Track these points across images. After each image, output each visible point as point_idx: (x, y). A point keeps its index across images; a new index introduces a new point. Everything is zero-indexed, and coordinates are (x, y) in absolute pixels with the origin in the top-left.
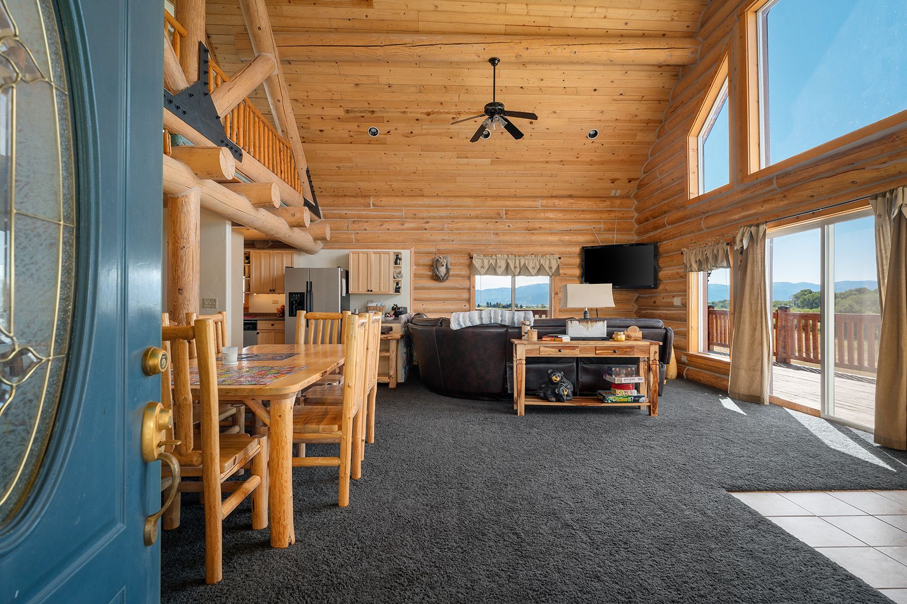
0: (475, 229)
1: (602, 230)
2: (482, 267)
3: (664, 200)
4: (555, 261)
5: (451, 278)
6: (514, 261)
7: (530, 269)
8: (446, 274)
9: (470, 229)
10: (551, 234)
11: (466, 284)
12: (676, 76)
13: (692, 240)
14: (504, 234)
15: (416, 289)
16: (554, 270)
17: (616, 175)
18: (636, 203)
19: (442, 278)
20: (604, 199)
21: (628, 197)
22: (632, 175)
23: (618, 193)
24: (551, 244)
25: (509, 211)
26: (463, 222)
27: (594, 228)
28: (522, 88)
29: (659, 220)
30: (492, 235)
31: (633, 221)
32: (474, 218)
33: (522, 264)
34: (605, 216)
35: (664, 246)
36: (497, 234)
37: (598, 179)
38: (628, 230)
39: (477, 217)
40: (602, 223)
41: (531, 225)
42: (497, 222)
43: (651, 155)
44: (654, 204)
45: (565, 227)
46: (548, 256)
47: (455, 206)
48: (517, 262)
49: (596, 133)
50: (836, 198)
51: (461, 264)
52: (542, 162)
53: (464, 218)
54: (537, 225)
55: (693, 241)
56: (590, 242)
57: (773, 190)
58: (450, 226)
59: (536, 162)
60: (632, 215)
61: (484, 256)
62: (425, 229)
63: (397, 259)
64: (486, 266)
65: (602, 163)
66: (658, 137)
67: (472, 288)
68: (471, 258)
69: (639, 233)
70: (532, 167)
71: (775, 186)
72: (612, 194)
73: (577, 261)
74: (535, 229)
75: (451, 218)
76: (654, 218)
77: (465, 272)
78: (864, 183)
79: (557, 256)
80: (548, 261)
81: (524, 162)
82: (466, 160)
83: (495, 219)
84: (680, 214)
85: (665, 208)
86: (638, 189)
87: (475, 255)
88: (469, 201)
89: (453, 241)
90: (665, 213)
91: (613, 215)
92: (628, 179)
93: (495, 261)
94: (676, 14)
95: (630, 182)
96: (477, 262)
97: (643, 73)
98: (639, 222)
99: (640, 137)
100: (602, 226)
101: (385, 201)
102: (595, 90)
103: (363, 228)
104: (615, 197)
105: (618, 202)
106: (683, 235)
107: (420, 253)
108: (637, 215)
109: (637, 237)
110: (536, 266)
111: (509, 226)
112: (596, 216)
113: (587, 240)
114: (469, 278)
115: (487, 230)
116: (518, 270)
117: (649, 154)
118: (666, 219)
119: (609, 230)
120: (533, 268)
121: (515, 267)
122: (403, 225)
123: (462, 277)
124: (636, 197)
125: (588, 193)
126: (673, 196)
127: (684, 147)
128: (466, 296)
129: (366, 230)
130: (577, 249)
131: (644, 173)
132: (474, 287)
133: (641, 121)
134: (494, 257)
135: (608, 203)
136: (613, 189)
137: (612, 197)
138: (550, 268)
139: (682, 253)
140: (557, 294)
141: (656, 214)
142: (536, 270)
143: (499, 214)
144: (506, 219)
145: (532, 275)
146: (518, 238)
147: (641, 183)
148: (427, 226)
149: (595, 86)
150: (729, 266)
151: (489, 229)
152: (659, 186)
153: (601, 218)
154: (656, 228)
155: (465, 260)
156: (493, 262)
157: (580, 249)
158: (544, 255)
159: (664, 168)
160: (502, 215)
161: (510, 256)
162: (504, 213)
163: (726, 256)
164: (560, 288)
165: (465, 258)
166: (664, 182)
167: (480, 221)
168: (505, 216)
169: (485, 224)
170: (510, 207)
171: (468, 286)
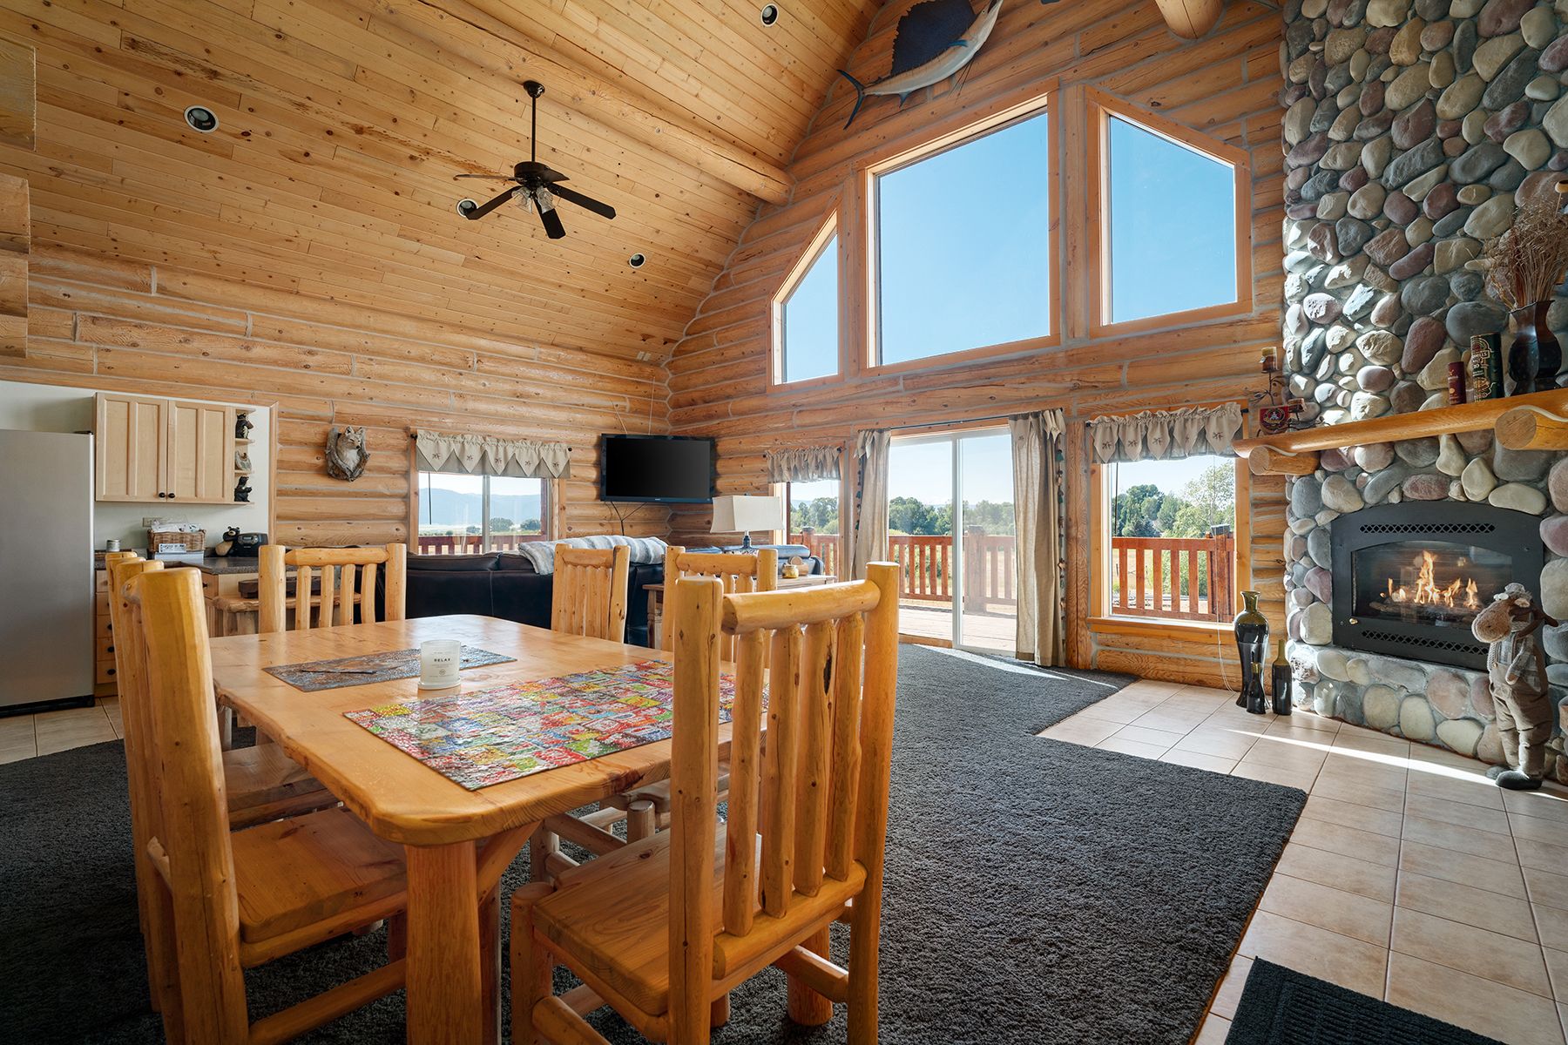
0: (417, 381)
1: (627, 410)
2: (436, 456)
3: (726, 379)
4: (563, 454)
5: (366, 474)
6: (494, 448)
7: (524, 466)
8: (358, 466)
9: (406, 380)
10: (555, 407)
11: (400, 486)
12: (752, 212)
14: (476, 398)
15: (281, 493)
16: (561, 468)
17: (650, 330)
18: (671, 376)
19: (349, 474)
20: (630, 363)
21: (658, 365)
22: (671, 335)
23: (648, 356)
24: (552, 424)
25: (484, 357)
26: (393, 364)
27: (617, 405)
28: (554, 150)
29: (717, 407)
30: (453, 396)
31: (666, 402)
32: (417, 361)
33: (510, 455)
34: (631, 388)
35: (722, 446)
36: (461, 396)
37: (628, 330)
38: (659, 415)
39: (422, 359)
40: (628, 400)
41: (520, 388)
42: (461, 374)
43: (702, 312)
44: (707, 382)
45: (575, 398)
46: (552, 445)
47: (375, 330)
48: (501, 450)
49: (641, 259)
50: (974, 411)
51: (388, 447)
52: (553, 284)
53: (395, 357)
54: (532, 390)
56: (611, 427)
57: (898, 392)
58: (367, 368)
59: (542, 281)
60: (665, 393)
61: (441, 435)
62: (306, 367)
63: (242, 425)
64: (445, 455)
65: (638, 307)
66: (716, 288)
67: (411, 495)
68: (414, 437)
69: (676, 422)
70: (534, 289)
71: (901, 387)
72: (639, 357)
73: (593, 456)
74: (528, 396)
75: (367, 351)
76: (705, 402)
77: (398, 463)
78: (1001, 401)
79: (565, 446)
80: (551, 453)
81: (523, 276)
82: (415, 246)
83: (458, 367)
84: (754, 402)
85: (730, 391)
86: (674, 356)
87: (420, 432)
88: (409, 327)
89: (371, 399)
90: (729, 397)
91: (642, 389)
92: (664, 339)
93: (459, 445)
94: (773, 132)
95: (665, 343)
96: (425, 446)
97: (720, 195)
98: (677, 405)
99: (695, 282)
100: (627, 404)
101: (195, 285)
102: (657, 196)
103: (127, 339)
104: (641, 362)
105: (648, 370)
107: (291, 416)
108: (671, 394)
109: (672, 427)
110: (533, 462)
111: (485, 385)
112: (619, 387)
113: (606, 423)
114: (406, 475)
115: (442, 386)
116: (502, 466)
117: (698, 310)
118: (731, 405)
119: (635, 412)
120: (529, 464)
121: (497, 460)
122: (247, 348)
123: (390, 473)
124: (669, 365)
125: (607, 350)
126: (742, 376)
127: (767, 313)
128: (397, 508)
129: (134, 345)
130: (593, 438)
131: (687, 335)
133: (700, 260)
134: (459, 438)
135: (635, 369)
136: (643, 350)
137: (638, 361)
138: (556, 465)
139: (764, 456)
140: (564, 508)
141: (711, 398)
142: (532, 468)
143: (465, 360)
144: (478, 370)
145: (526, 476)
146: (502, 408)
147: (682, 348)
148: (311, 360)
149: (659, 190)
150: (840, 478)
151: (447, 386)
152: (718, 358)
153: (626, 392)
154: (710, 417)
155: (400, 440)
156: (456, 448)
157: (599, 437)
158: (545, 442)
159: (726, 334)
160: (470, 363)
161: (487, 438)
162: (476, 360)
163: (837, 464)
164: (569, 499)
165: (399, 436)
166: (729, 354)
167: (429, 368)
168: (476, 365)
169: (439, 375)
170: (485, 351)
171: (404, 491)
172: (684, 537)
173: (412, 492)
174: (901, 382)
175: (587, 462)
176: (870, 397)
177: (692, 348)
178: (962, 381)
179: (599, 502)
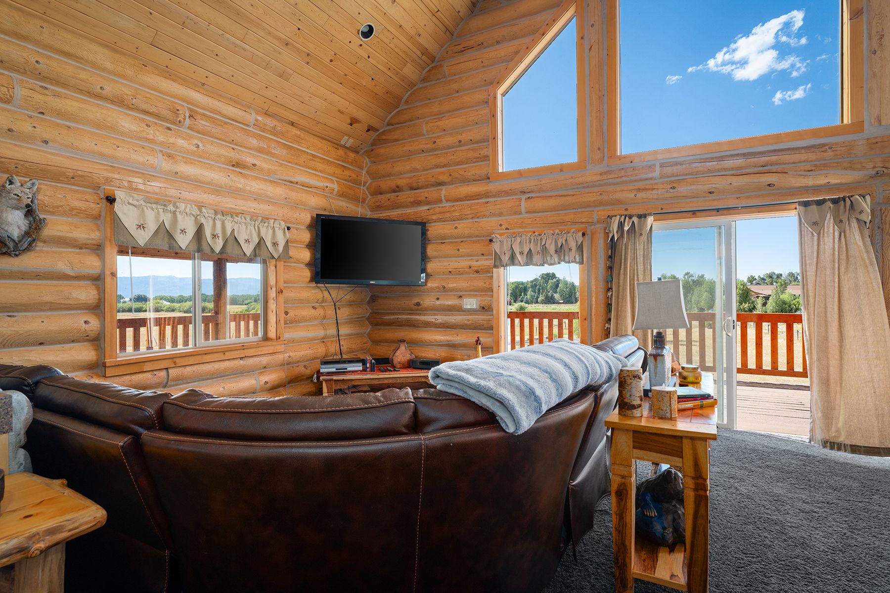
0: (112, 128)
1: (335, 192)
2: (141, 227)
3: (437, 167)
4: (282, 232)
5: (39, 246)
6: (211, 222)
7: (242, 243)
8: (27, 234)
9: (97, 125)
10: (272, 182)
11: (90, 264)
13: (501, 225)
14: (188, 161)
16: (281, 248)
17: (359, 114)
18: (368, 164)
19: (11, 245)
20: (336, 146)
21: (359, 152)
22: (374, 122)
23: (351, 142)
25: (196, 112)
26: (78, 100)
27: (327, 187)
29: (423, 194)
30: (160, 155)
31: (365, 188)
32: (112, 102)
33: (229, 231)
34: (338, 171)
35: (434, 230)
36: (170, 156)
37: (339, 111)
39: (119, 102)
40: (336, 183)
42: (169, 129)
43: (407, 102)
45: (290, 175)
46: (270, 222)
47: (51, 48)
48: (219, 224)
50: (748, 198)
51: (72, 212)
52: (280, 39)
54: (248, 160)
55: (504, 227)
56: (321, 209)
58: (38, 98)
60: (364, 180)
61: (146, 200)
64: (152, 228)
65: (355, 87)
66: (423, 80)
67: (108, 279)
68: (111, 200)
69: (377, 207)
70: (259, 41)
72: (343, 142)
73: (306, 237)
74: (245, 166)
75: (39, 76)
76: (412, 188)
77: (86, 233)
79: (283, 224)
80: (270, 231)
83: (166, 120)
85: (442, 178)
86: (374, 144)
87: (119, 195)
88: (101, 56)
89: (46, 142)
90: (443, 184)
91: (347, 173)
92: (369, 126)
93: (170, 215)
95: (367, 131)
96: (126, 213)
98: (377, 192)
99: (408, 69)
100: (335, 187)
104: (345, 146)
105: (351, 155)
106: (478, 217)
109: (370, 213)
110: (252, 238)
111: (198, 146)
112: (329, 169)
113: (318, 204)
114: (99, 249)
115: (146, 140)
116: (220, 242)
117: (404, 100)
118: (444, 192)
119: (341, 195)
120: (247, 241)
121: (214, 236)
123: (75, 246)
124: (368, 152)
125: (319, 130)
127: (490, 103)
128: (86, 294)
130: (307, 218)
131: (389, 125)
132: (114, 275)
133: (419, 46)
134: (171, 207)
135: (340, 153)
136: (347, 135)
137: (342, 146)
138: (275, 244)
139: (491, 241)
140: (282, 291)
141: (420, 184)
142: (253, 250)
143: (176, 112)
144: (189, 128)
146: (215, 176)
147: (384, 137)
150: (581, 263)
151: (152, 141)
152: (429, 146)
153: (334, 174)
154: (418, 203)
155: (89, 202)
156: (167, 219)
157: (312, 217)
158: (265, 219)
159: (437, 123)
160: (181, 118)
161: (204, 209)
162: (187, 115)
163: (580, 248)
164: (285, 282)
165: (87, 197)
166: (441, 142)
167: (129, 115)
168: (188, 121)
169: (143, 125)
170: (197, 106)
171: (95, 272)
172: (387, 317)
173: (107, 273)
174: (658, 169)
175: (301, 242)
176: (614, 184)
177: (395, 137)
178: (732, 169)
179: (314, 284)
